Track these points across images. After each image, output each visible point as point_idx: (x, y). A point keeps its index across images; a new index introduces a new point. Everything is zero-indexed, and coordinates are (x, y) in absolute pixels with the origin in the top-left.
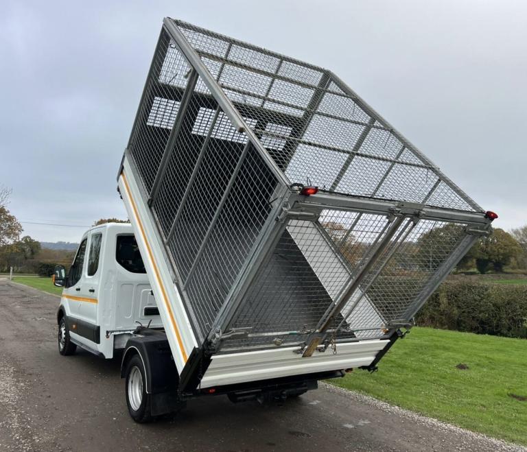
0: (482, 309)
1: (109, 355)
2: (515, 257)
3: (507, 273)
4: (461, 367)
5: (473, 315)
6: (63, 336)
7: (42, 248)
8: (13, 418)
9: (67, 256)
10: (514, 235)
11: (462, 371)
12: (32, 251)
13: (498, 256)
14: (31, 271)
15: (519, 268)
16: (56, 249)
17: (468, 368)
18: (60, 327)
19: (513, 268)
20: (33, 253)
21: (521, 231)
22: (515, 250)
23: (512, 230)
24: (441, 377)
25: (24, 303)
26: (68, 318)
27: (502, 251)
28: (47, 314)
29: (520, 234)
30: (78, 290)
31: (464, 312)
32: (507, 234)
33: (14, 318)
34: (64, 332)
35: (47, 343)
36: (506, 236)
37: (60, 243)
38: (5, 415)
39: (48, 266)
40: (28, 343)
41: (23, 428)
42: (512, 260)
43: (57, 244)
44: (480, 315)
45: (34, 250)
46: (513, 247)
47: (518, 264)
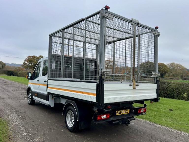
0: (168, 90)
1: (52, 106)
2: (168, 73)
3: (165, 78)
4: (171, 110)
5: (165, 92)
6: (30, 98)
7: (6, 65)
8: (23, 131)
9: (16, 69)
10: (167, 66)
11: (172, 112)
12: (2, 66)
13: (162, 72)
14: (3, 73)
15: (168, 76)
16: (11, 66)
17: (173, 110)
18: (28, 95)
19: (167, 76)
20: (3, 67)
21: (169, 64)
22: (168, 71)
23: (167, 64)
24: (166, 114)
25: (6, 85)
26: (32, 91)
27: (164, 71)
28: (16, 89)
29: (169, 65)
30: (38, 81)
31: (162, 91)
32: (166, 65)
33: (5, 90)
34: (30, 96)
35: (22, 100)
36: (165, 66)
37: (12, 64)
38: (19, 130)
39: (10, 71)
40: (14, 100)
41: (29, 135)
42: (167, 74)
43: (11, 64)
44: (168, 92)
45: (3, 66)
46: (167, 70)
47: (168, 75)
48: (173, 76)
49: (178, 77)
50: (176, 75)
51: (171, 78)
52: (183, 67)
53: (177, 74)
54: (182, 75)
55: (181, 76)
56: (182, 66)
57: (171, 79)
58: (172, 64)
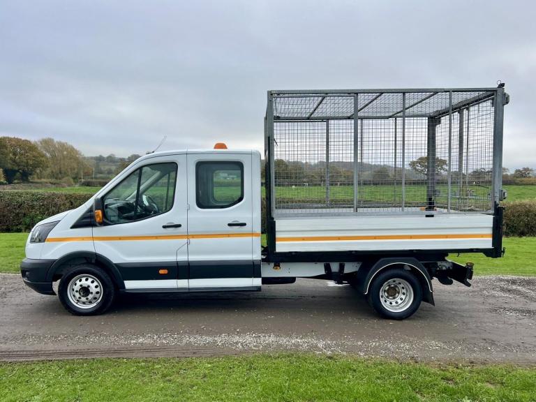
2: (42, 168)
3: (33, 183)
19: (37, 178)
22: (43, 161)
27: (31, 162)
30: (172, 226)
36: (34, 147)
42: (38, 170)
48: (53, 175)
49: (67, 178)
50: (60, 173)
51: (52, 183)
52: (76, 151)
53: (63, 172)
54: (77, 174)
55: (74, 176)
56: (74, 149)
57: (53, 186)
58: (47, 143)
